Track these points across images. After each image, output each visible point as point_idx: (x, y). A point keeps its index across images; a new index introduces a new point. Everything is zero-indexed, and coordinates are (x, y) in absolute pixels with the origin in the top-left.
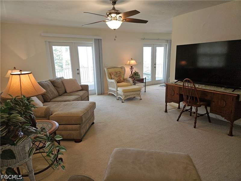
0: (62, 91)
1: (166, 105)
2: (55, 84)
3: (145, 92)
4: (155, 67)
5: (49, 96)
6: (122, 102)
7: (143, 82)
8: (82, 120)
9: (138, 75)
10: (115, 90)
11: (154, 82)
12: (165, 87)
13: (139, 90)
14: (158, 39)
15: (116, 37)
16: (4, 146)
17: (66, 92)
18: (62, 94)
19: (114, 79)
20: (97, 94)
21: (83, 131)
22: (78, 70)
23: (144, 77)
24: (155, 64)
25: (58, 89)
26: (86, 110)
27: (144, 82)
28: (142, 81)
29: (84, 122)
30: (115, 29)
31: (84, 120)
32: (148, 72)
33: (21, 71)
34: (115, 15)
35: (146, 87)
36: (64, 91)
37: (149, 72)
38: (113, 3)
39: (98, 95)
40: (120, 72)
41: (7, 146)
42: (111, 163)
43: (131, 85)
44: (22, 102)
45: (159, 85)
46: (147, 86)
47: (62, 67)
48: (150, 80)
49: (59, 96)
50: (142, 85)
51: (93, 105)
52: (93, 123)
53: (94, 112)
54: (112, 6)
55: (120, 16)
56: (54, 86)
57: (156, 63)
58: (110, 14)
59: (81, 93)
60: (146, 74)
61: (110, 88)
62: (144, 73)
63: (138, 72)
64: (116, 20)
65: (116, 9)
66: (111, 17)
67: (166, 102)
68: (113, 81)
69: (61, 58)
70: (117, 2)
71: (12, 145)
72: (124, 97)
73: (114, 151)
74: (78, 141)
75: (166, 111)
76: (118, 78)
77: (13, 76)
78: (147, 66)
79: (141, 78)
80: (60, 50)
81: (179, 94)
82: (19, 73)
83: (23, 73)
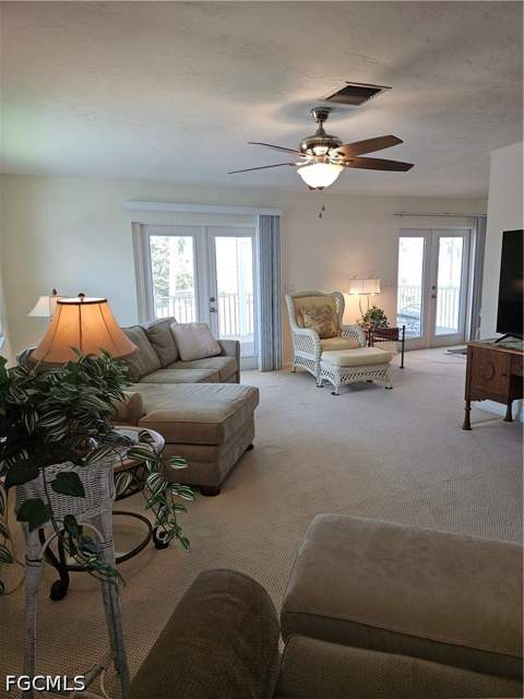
0: (169, 355)
1: (468, 409)
2: (154, 336)
3: (402, 367)
4: (434, 297)
5: (138, 366)
6: (333, 394)
7: (397, 340)
8: (222, 436)
9: (381, 318)
10: (313, 357)
11: (431, 341)
12: (465, 356)
13: (384, 362)
14: (447, 215)
15: (323, 209)
16: (58, 465)
17: (179, 358)
18: (170, 364)
19: (310, 327)
20: (260, 369)
21: (224, 465)
22: (212, 300)
23: (400, 326)
24: (435, 288)
25: (160, 350)
26: (234, 407)
27: (400, 338)
28: (392, 334)
29: (228, 441)
30: (321, 188)
31: (227, 434)
32: (412, 310)
33: (81, 295)
34: (326, 149)
35: (405, 354)
36: (174, 356)
37: (417, 310)
38: (318, 117)
39: (264, 371)
40: (328, 307)
41: (63, 465)
42: (305, 551)
43: (360, 347)
44: (102, 367)
45: (445, 350)
46: (408, 350)
47: (165, 293)
48: (418, 335)
49: (163, 368)
50: (393, 346)
51: (253, 396)
52: (251, 447)
53: (253, 415)
54: (317, 126)
55: (340, 153)
56: (151, 341)
57: (439, 285)
58: (311, 146)
59: (220, 362)
60: (406, 316)
61: (298, 353)
62: (399, 312)
63: (382, 309)
64: (327, 162)
65: (327, 133)
66: (314, 154)
67: (469, 399)
68: (308, 332)
69: (164, 269)
70: (330, 115)
71: (76, 464)
72: (338, 378)
73: (314, 522)
74: (211, 491)
75: (467, 426)
76: (322, 325)
77: (64, 306)
78: (409, 295)
79: (391, 326)
80: (164, 248)
81: (508, 375)
82: (78, 300)
83: (86, 300)
